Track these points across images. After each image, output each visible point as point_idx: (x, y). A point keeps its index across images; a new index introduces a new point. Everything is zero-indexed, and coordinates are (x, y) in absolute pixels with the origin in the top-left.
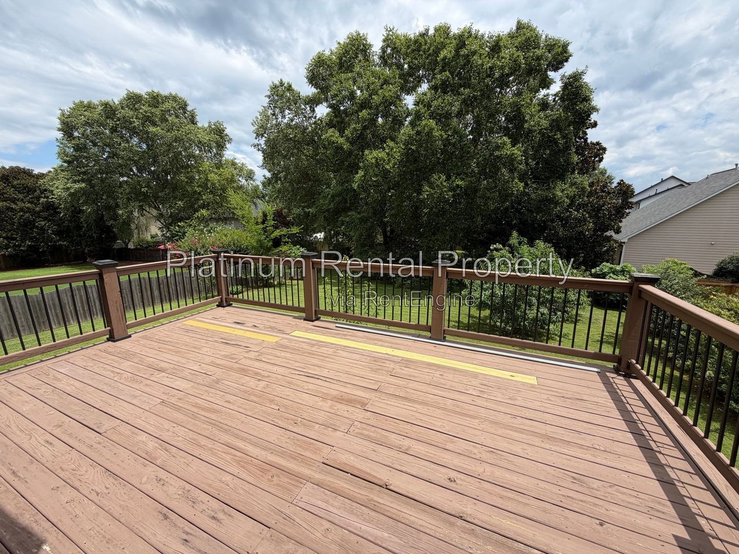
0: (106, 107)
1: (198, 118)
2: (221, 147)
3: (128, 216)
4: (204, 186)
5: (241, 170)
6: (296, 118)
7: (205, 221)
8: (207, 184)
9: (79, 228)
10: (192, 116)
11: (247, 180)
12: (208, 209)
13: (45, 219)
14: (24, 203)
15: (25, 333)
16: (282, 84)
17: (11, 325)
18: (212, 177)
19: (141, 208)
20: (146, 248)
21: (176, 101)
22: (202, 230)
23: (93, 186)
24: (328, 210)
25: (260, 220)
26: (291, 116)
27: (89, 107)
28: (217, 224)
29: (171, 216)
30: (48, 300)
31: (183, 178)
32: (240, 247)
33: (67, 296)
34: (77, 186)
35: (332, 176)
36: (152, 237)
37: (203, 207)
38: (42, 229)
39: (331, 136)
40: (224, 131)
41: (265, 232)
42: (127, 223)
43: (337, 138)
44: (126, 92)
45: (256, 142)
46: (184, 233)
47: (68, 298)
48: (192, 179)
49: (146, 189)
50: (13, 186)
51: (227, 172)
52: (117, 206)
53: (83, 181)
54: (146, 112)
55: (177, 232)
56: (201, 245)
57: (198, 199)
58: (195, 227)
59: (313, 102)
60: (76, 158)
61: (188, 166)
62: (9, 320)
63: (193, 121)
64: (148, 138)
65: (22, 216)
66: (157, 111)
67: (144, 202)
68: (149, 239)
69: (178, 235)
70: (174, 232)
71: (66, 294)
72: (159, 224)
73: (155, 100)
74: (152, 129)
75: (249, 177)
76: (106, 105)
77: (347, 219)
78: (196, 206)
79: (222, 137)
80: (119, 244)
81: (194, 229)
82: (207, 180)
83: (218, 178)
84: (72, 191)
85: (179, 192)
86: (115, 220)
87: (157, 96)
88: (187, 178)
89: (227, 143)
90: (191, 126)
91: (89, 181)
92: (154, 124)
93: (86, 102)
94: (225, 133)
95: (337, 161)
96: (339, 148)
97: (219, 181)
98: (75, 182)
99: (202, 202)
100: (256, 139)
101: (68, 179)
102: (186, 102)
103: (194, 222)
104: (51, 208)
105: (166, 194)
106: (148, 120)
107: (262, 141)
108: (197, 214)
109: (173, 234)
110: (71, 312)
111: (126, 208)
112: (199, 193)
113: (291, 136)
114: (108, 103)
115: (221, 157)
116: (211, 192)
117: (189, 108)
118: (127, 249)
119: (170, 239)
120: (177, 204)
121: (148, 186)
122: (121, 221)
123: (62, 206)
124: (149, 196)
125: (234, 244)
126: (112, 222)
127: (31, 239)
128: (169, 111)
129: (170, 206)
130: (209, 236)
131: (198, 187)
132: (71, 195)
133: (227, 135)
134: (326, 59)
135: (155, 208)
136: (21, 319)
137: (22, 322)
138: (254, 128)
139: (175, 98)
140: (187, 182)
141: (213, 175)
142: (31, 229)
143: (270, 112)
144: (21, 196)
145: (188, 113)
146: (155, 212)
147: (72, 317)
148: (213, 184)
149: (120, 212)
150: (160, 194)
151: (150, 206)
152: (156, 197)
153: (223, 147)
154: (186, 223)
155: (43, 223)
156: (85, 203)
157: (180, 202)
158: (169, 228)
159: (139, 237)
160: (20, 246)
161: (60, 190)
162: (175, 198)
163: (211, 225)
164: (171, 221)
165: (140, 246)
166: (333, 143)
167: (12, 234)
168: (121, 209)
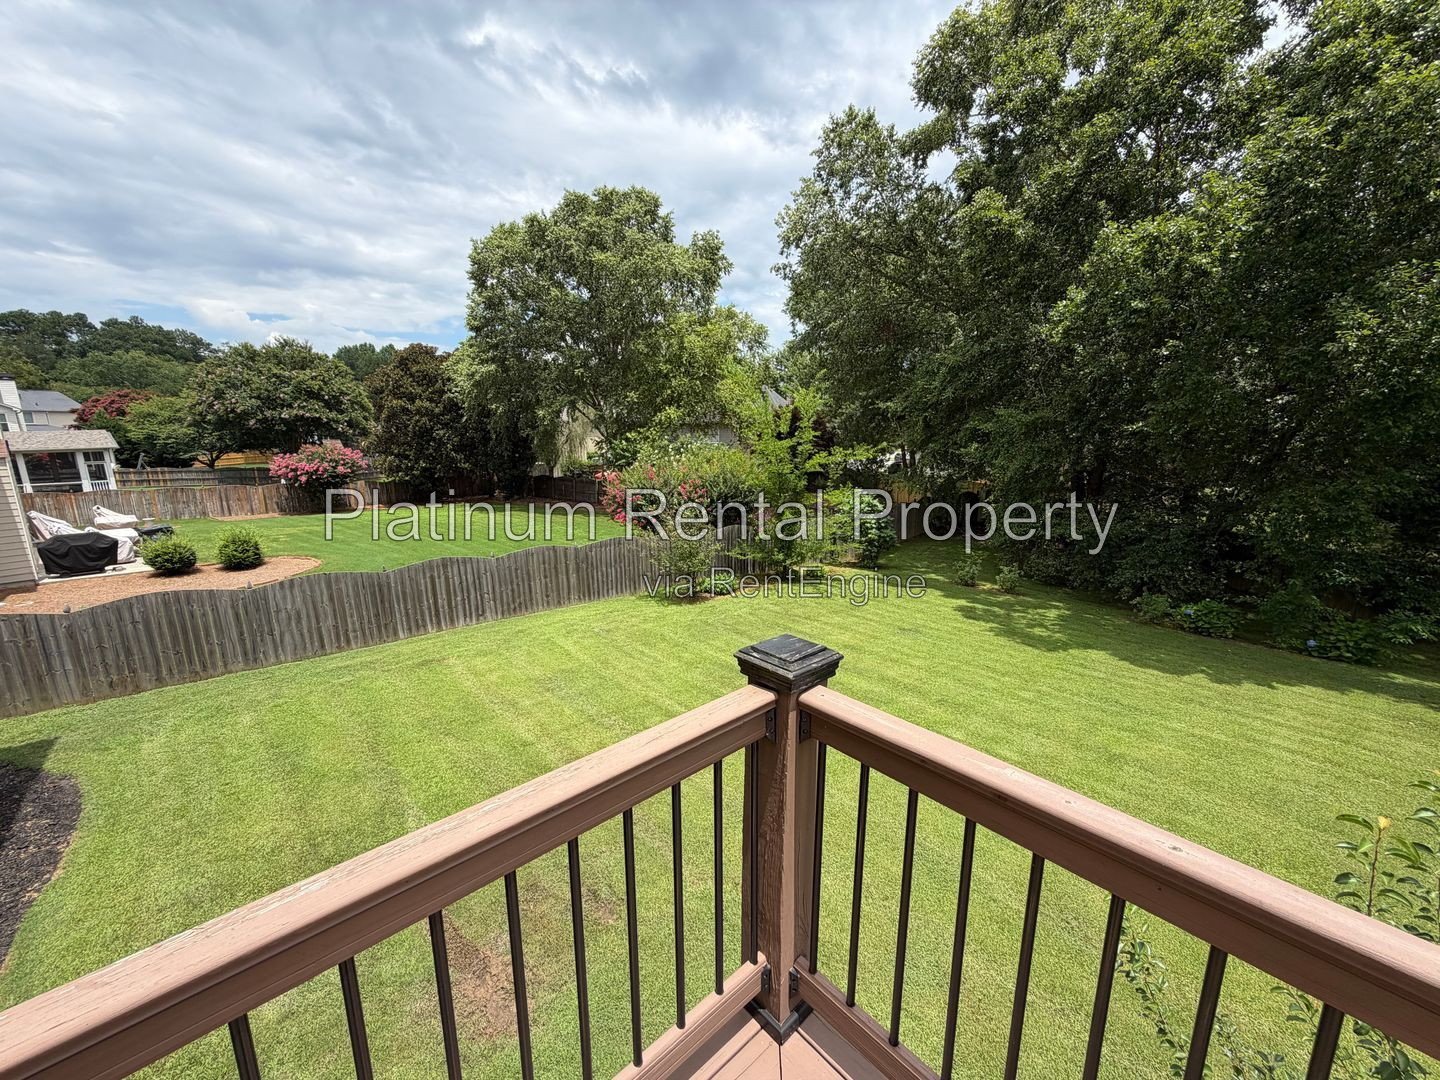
0: (532, 225)
1: (676, 231)
2: (710, 282)
3: (552, 421)
4: (675, 360)
5: (743, 327)
6: (875, 192)
7: (671, 429)
8: (680, 357)
9: (486, 439)
10: (666, 227)
11: (751, 348)
12: (678, 407)
13: (445, 425)
14: (422, 401)
15: (356, 643)
16: (851, 116)
17: (337, 628)
18: (693, 341)
19: (573, 406)
20: (579, 475)
21: (642, 200)
22: (664, 449)
23: (506, 370)
24: (935, 406)
25: (784, 428)
26: (863, 190)
27: (512, 231)
28: (692, 437)
29: (617, 421)
30: (396, 583)
31: (641, 347)
32: (737, 488)
33: (425, 578)
34: (484, 369)
35: (953, 320)
36: (590, 458)
37: (670, 402)
38: (440, 443)
39: (984, 207)
40: (718, 249)
41: (794, 455)
42: (550, 435)
43: (999, 210)
44: (563, 193)
45: (782, 260)
46: (636, 452)
47: (426, 583)
48: (655, 348)
49: (582, 370)
50: (412, 375)
51: (718, 330)
52: (538, 402)
53: (493, 360)
54: (591, 225)
55: (622, 450)
56: (662, 480)
57: (663, 387)
58: (654, 440)
59: (923, 145)
60: (488, 322)
61: (651, 325)
62: (336, 618)
63: (666, 237)
64: (591, 276)
65: (418, 421)
66: (608, 222)
67: (579, 395)
68: (584, 459)
69: (624, 457)
70: (618, 451)
71: (424, 573)
72: (597, 436)
73: (608, 201)
74: (598, 256)
75: (757, 341)
76: (532, 221)
77: (988, 427)
78: (658, 400)
79: (714, 262)
80: (539, 468)
81: (652, 446)
82: (682, 348)
83: (702, 343)
84: (477, 377)
85: (633, 375)
86: (534, 428)
87: (611, 193)
88: (648, 346)
89: (722, 274)
90: (662, 245)
91: (500, 361)
92: (603, 248)
93: (507, 225)
94: (721, 253)
95: (988, 273)
96: (1005, 237)
97: (703, 349)
98: (483, 362)
99: (669, 392)
100: (782, 253)
101: (474, 359)
102: (657, 201)
103: (653, 433)
104: (453, 407)
105: (611, 380)
106: (594, 240)
107: (795, 256)
108: (661, 416)
109: (618, 454)
110: (429, 608)
111: (550, 407)
112: (666, 376)
113: (863, 233)
114: (535, 216)
115: (709, 304)
116: (687, 373)
117: (662, 212)
118: (551, 478)
119: (610, 464)
120: (627, 397)
121: (585, 365)
122: (541, 429)
123: (466, 405)
124: (585, 383)
125: (725, 481)
126: (528, 431)
127: (427, 458)
128: (629, 219)
129: (617, 401)
130: (679, 461)
131: (666, 362)
132: (477, 384)
133: (723, 258)
134: (973, 21)
135: (594, 406)
136: (352, 616)
137: (353, 623)
138: (780, 231)
139: (640, 196)
140: (647, 355)
141: (693, 337)
142: (428, 442)
143: (819, 186)
144: (419, 390)
145: (660, 221)
146: (592, 412)
147: (431, 620)
148: (692, 356)
149: (541, 413)
150: (602, 380)
151: (585, 402)
152: (596, 386)
153: (714, 283)
154: (640, 433)
155: (441, 432)
156: (495, 399)
157: (632, 394)
158: (611, 443)
159: (570, 457)
160: (412, 468)
161: (463, 377)
162: (626, 386)
163: (682, 438)
164: (617, 429)
165: (572, 471)
166: (990, 224)
167: (405, 450)
168: (543, 408)
